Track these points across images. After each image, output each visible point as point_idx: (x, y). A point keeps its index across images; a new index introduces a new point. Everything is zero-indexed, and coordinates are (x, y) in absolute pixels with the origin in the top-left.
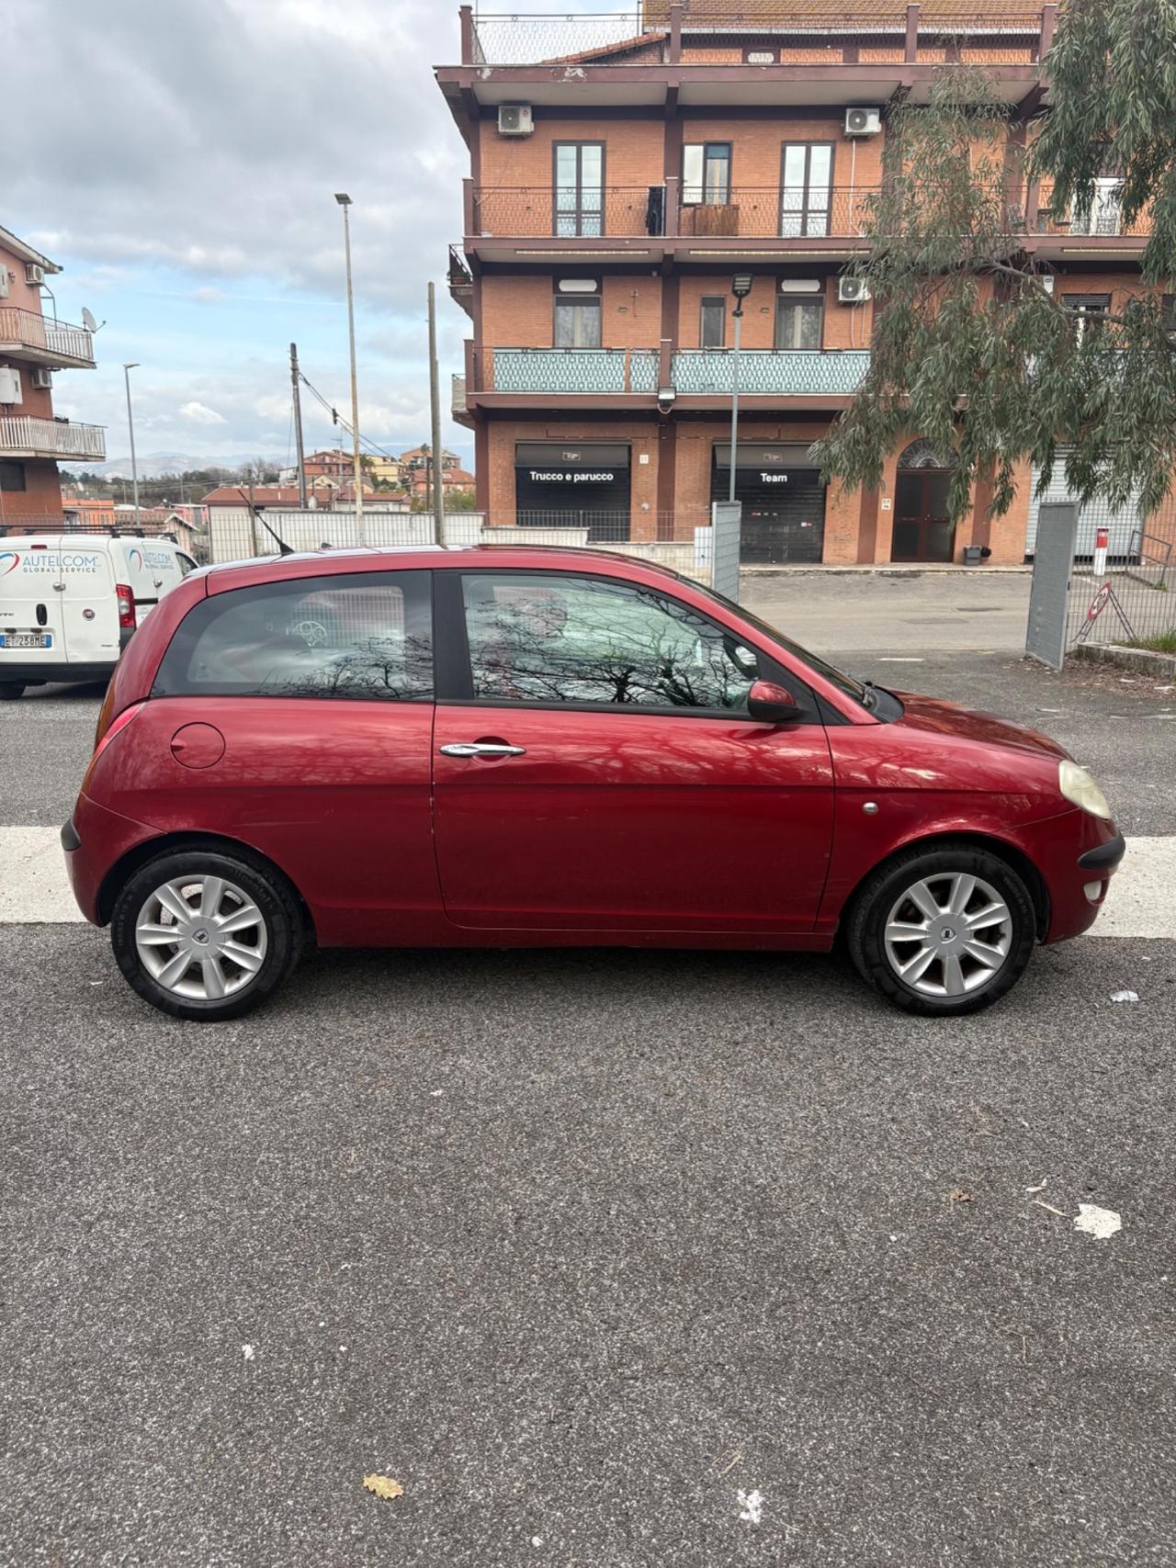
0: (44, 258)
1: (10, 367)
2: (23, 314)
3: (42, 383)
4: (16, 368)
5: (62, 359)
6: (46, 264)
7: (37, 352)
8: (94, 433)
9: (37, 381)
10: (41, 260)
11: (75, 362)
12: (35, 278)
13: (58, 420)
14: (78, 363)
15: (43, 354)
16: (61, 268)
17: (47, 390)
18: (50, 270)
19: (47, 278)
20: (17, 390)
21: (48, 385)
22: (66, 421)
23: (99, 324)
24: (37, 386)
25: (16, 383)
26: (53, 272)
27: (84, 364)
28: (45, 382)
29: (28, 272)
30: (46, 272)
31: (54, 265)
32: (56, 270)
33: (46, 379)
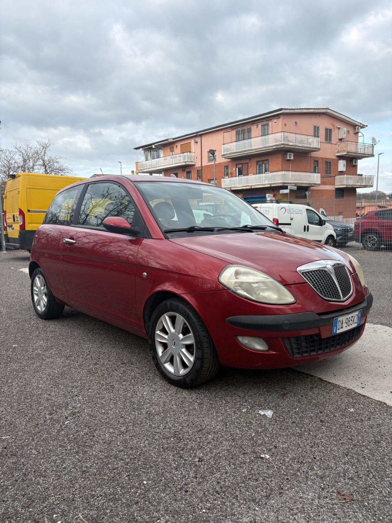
0: (361, 124)
1: (343, 160)
2: (349, 142)
3: (354, 164)
4: (344, 160)
5: (361, 155)
6: (361, 125)
7: (352, 154)
8: (370, 178)
9: (352, 163)
10: (359, 124)
11: (366, 155)
12: (357, 131)
13: (359, 175)
14: (368, 156)
15: (354, 154)
16: (367, 126)
17: (356, 166)
18: (363, 126)
19: (361, 130)
20: (344, 166)
21: (356, 164)
22: (362, 175)
23: (377, 141)
24: (353, 165)
25: (344, 165)
26: (364, 128)
27: (370, 156)
28: (355, 163)
29: (355, 129)
30: (361, 128)
31: (365, 125)
32: (365, 127)
33: (356, 162)
